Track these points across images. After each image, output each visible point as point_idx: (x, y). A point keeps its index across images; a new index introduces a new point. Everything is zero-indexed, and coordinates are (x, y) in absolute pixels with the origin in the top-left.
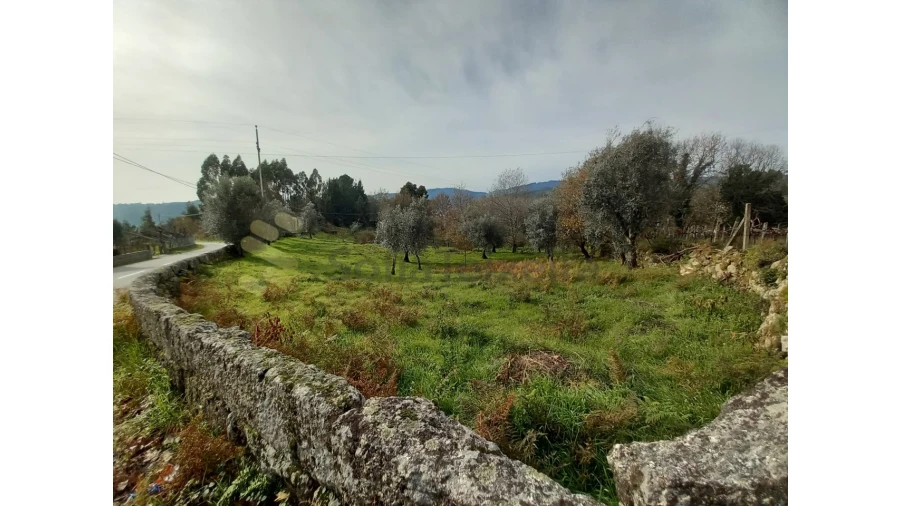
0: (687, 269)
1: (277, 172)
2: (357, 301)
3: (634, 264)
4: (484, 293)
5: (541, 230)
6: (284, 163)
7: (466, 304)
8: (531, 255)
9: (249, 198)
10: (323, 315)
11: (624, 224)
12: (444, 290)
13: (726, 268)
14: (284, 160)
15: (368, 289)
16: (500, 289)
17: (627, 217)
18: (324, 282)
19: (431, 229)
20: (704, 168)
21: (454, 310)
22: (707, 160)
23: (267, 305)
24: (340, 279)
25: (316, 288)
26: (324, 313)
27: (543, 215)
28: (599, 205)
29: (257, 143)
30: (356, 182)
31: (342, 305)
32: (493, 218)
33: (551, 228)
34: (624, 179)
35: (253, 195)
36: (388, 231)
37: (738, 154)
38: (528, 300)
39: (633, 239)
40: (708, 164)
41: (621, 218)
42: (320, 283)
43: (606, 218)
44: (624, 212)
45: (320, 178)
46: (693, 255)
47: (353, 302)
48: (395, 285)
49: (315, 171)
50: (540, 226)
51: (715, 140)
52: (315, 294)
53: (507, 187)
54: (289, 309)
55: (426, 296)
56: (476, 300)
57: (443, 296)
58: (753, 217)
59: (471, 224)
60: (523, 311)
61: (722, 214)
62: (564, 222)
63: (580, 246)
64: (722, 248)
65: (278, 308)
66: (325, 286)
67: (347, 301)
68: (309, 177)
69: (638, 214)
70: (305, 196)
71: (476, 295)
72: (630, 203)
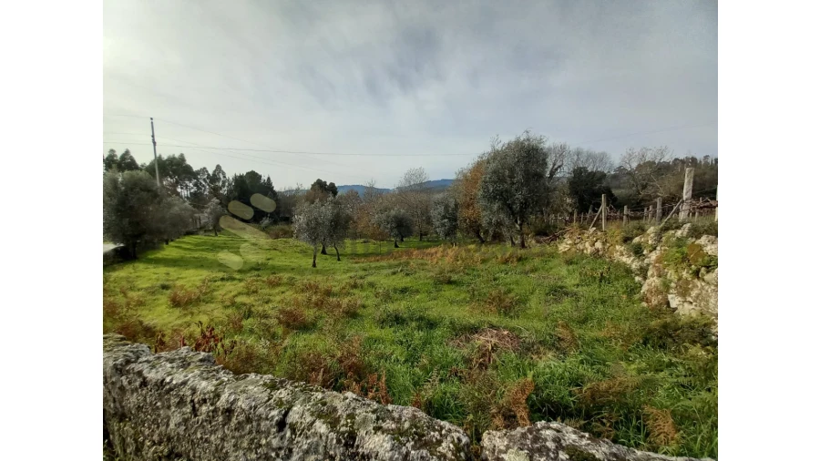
0: (563, 246)
1: (175, 168)
2: (283, 298)
3: (523, 246)
4: (408, 279)
5: (446, 220)
6: (182, 159)
7: (395, 290)
8: (436, 242)
9: (144, 194)
10: (249, 316)
11: (513, 214)
12: (370, 279)
13: (594, 245)
14: (182, 155)
15: (291, 283)
16: (422, 274)
17: (517, 207)
18: (240, 280)
19: (347, 222)
20: (557, 169)
21: (387, 297)
22: (558, 164)
23: (177, 312)
24: (259, 276)
25: (230, 289)
26: (249, 314)
27: (447, 207)
28: (495, 198)
29: (153, 136)
30: (264, 178)
31: (267, 303)
32: (402, 211)
33: (453, 219)
34: (511, 177)
35: (149, 191)
36: (308, 225)
37: (578, 159)
38: (450, 282)
39: (521, 225)
40: (559, 167)
41: (511, 209)
42: (235, 282)
43: (500, 209)
44: (514, 203)
45: (224, 173)
46: (567, 236)
47: (278, 298)
48: (319, 278)
49: (218, 167)
50: (444, 217)
51: (563, 148)
52: (233, 294)
53: (412, 183)
54: (205, 313)
55: (355, 286)
56: (403, 285)
57: (372, 285)
58: (608, 205)
59: (384, 216)
60: (449, 292)
61: (571, 205)
62: (464, 214)
63: (477, 233)
64: (587, 229)
65: (192, 314)
66: (242, 284)
67: (271, 298)
68: (211, 172)
69: (525, 205)
70: (206, 193)
71: (401, 281)
72: (518, 196)
